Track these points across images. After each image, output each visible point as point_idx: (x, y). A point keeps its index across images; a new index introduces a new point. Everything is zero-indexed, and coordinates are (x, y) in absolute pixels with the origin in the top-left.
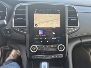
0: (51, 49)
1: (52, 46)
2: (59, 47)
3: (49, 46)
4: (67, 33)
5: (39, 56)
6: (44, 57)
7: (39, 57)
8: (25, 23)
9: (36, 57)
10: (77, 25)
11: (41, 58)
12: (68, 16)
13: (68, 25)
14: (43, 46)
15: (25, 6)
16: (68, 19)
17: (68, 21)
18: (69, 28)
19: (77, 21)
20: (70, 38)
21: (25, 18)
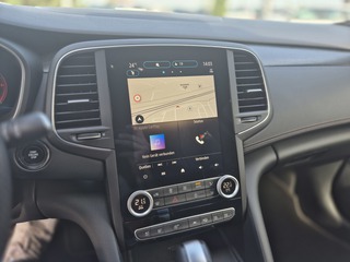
0: (196, 196)
1: (198, 183)
2: (222, 185)
3: (188, 187)
4: (240, 137)
5: (158, 228)
6: (176, 227)
7: (160, 229)
8: (98, 114)
9: (150, 230)
10: (265, 108)
11: (168, 232)
12: (238, 82)
13: (241, 110)
14: (168, 189)
15: (91, 53)
16: (239, 89)
17: (240, 96)
18: (242, 118)
19: (263, 94)
20: (247, 150)
21: (96, 97)
